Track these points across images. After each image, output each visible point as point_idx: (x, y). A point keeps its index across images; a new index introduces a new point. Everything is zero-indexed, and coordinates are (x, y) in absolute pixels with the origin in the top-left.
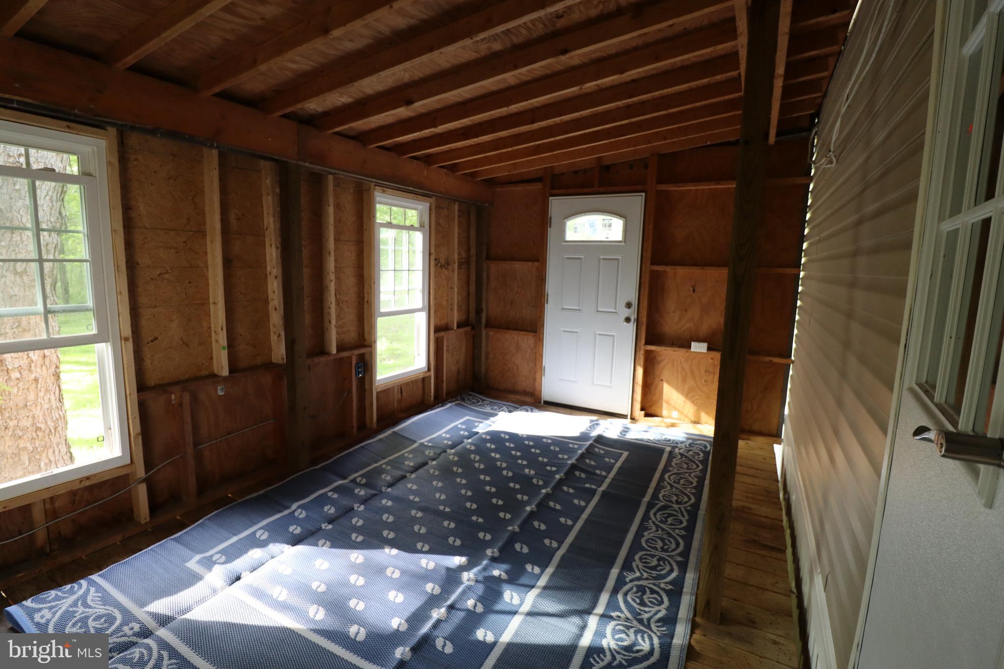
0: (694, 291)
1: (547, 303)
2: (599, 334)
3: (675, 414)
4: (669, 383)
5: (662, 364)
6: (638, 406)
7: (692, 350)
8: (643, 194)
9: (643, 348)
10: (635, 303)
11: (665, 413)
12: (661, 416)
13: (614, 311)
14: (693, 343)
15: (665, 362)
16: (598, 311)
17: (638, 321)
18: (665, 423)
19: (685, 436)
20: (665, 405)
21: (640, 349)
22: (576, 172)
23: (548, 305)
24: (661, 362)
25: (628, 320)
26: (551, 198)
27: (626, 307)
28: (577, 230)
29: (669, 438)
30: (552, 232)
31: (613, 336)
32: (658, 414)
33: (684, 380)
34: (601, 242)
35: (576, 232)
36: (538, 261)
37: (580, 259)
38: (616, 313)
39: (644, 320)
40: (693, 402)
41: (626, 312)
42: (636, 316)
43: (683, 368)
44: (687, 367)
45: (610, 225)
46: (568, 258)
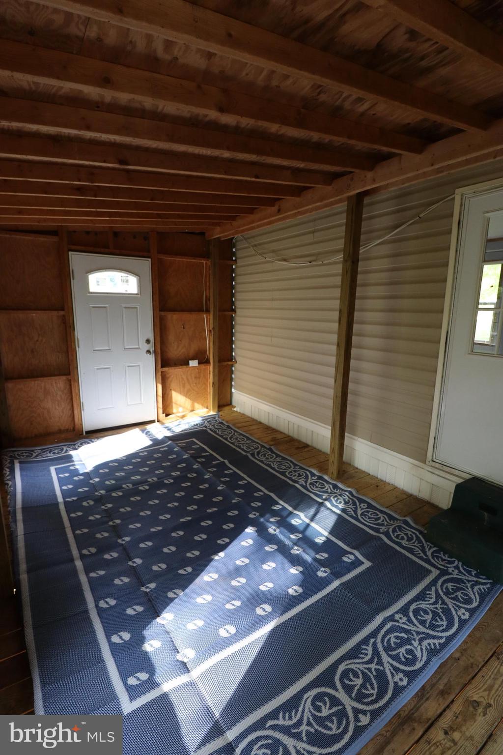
0: (184, 328)
1: (78, 347)
2: (128, 366)
3: (181, 409)
4: (175, 391)
5: (170, 379)
6: (161, 411)
7: (190, 366)
8: (150, 259)
9: (160, 370)
10: (152, 339)
11: (174, 411)
12: (173, 414)
13: (137, 347)
14: (190, 361)
15: (172, 376)
16: (125, 349)
17: (155, 352)
18: (179, 417)
19: (201, 419)
20: (174, 406)
21: (158, 372)
22: (88, 233)
23: (80, 349)
24: (169, 378)
25: (148, 352)
26: (70, 253)
27: (146, 343)
28: (100, 283)
29: (195, 423)
30: (75, 284)
31: (139, 366)
32: (171, 413)
33: (184, 386)
34: (122, 294)
35: (98, 285)
36: (63, 309)
37: (105, 307)
38: (139, 348)
39: (159, 351)
40: (190, 399)
41: (147, 347)
42: (153, 349)
43: (182, 378)
44: (184, 377)
45: (127, 281)
46: (93, 307)
